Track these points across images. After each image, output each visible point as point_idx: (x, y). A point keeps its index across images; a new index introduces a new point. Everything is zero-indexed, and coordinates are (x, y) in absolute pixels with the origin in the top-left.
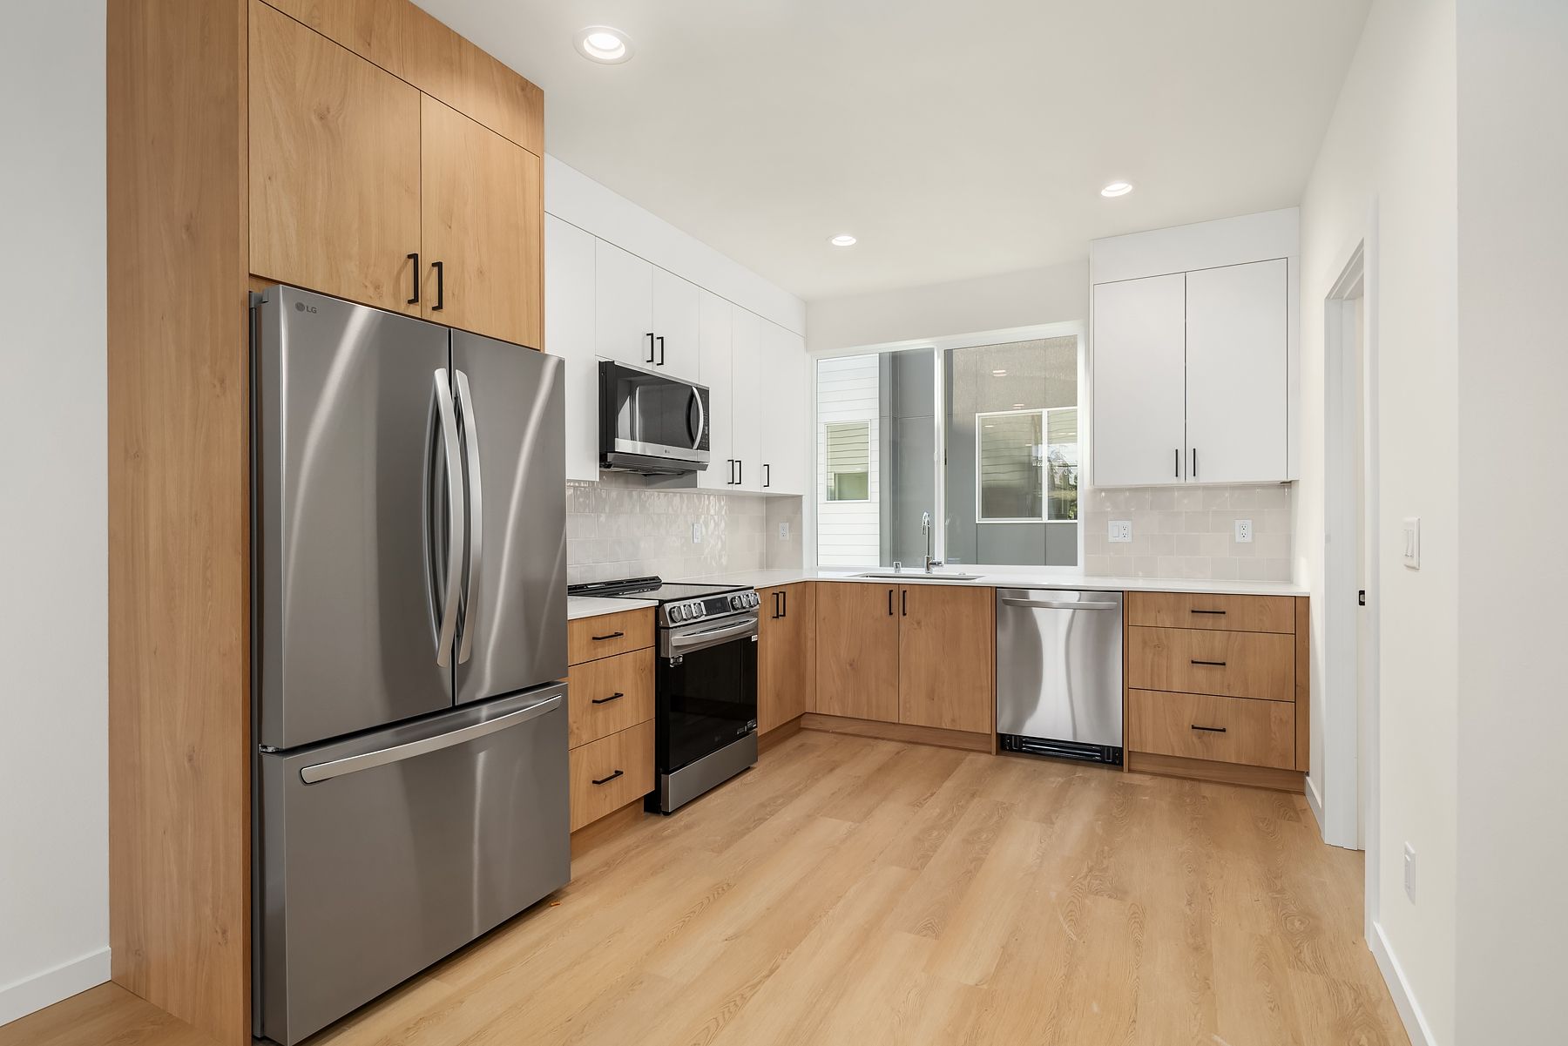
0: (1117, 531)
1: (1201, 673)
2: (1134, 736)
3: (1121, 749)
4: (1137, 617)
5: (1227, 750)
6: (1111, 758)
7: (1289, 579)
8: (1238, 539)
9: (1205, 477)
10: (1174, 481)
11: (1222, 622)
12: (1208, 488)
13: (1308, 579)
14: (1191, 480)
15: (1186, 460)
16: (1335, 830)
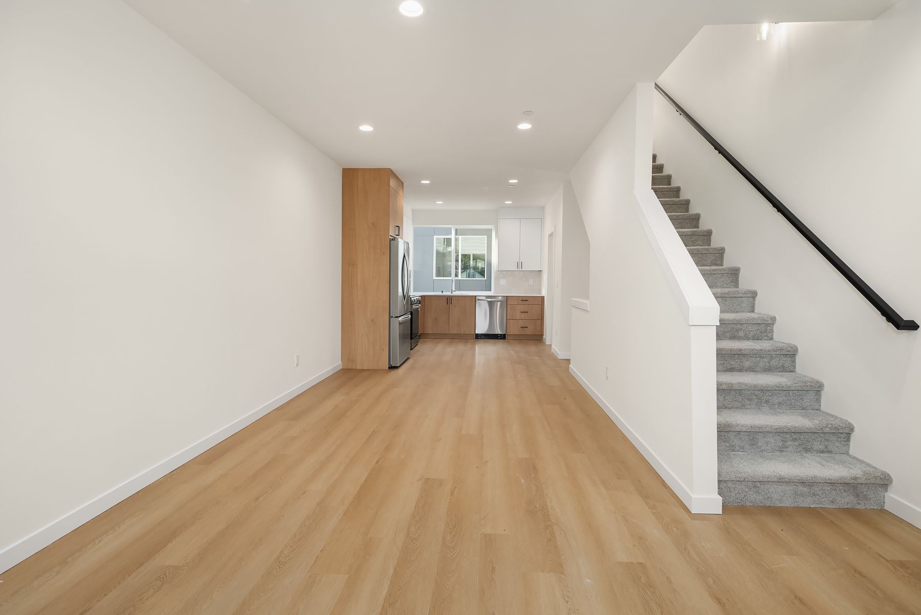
0: (503, 282)
1: (523, 314)
2: (508, 331)
3: (505, 334)
4: (509, 302)
5: (528, 332)
6: (502, 337)
7: (540, 294)
8: (530, 284)
9: (523, 269)
10: (517, 269)
11: (527, 302)
12: (523, 271)
13: (544, 293)
14: (521, 269)
15: (519, 265)
16: (547, 343)
